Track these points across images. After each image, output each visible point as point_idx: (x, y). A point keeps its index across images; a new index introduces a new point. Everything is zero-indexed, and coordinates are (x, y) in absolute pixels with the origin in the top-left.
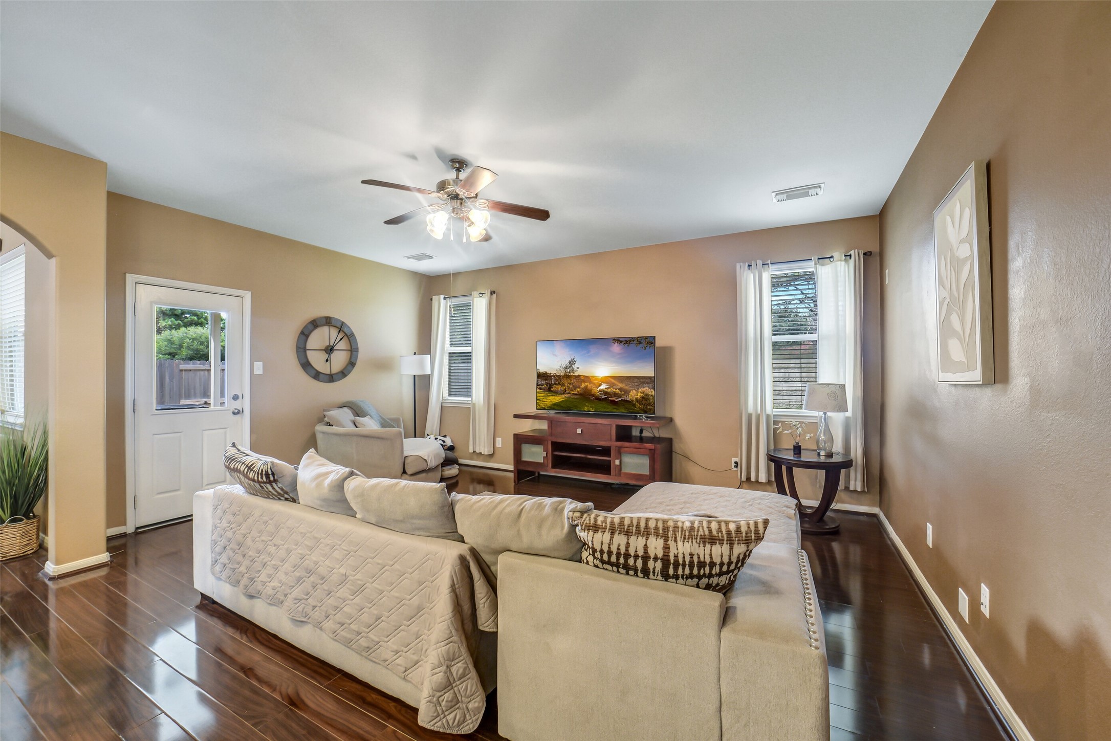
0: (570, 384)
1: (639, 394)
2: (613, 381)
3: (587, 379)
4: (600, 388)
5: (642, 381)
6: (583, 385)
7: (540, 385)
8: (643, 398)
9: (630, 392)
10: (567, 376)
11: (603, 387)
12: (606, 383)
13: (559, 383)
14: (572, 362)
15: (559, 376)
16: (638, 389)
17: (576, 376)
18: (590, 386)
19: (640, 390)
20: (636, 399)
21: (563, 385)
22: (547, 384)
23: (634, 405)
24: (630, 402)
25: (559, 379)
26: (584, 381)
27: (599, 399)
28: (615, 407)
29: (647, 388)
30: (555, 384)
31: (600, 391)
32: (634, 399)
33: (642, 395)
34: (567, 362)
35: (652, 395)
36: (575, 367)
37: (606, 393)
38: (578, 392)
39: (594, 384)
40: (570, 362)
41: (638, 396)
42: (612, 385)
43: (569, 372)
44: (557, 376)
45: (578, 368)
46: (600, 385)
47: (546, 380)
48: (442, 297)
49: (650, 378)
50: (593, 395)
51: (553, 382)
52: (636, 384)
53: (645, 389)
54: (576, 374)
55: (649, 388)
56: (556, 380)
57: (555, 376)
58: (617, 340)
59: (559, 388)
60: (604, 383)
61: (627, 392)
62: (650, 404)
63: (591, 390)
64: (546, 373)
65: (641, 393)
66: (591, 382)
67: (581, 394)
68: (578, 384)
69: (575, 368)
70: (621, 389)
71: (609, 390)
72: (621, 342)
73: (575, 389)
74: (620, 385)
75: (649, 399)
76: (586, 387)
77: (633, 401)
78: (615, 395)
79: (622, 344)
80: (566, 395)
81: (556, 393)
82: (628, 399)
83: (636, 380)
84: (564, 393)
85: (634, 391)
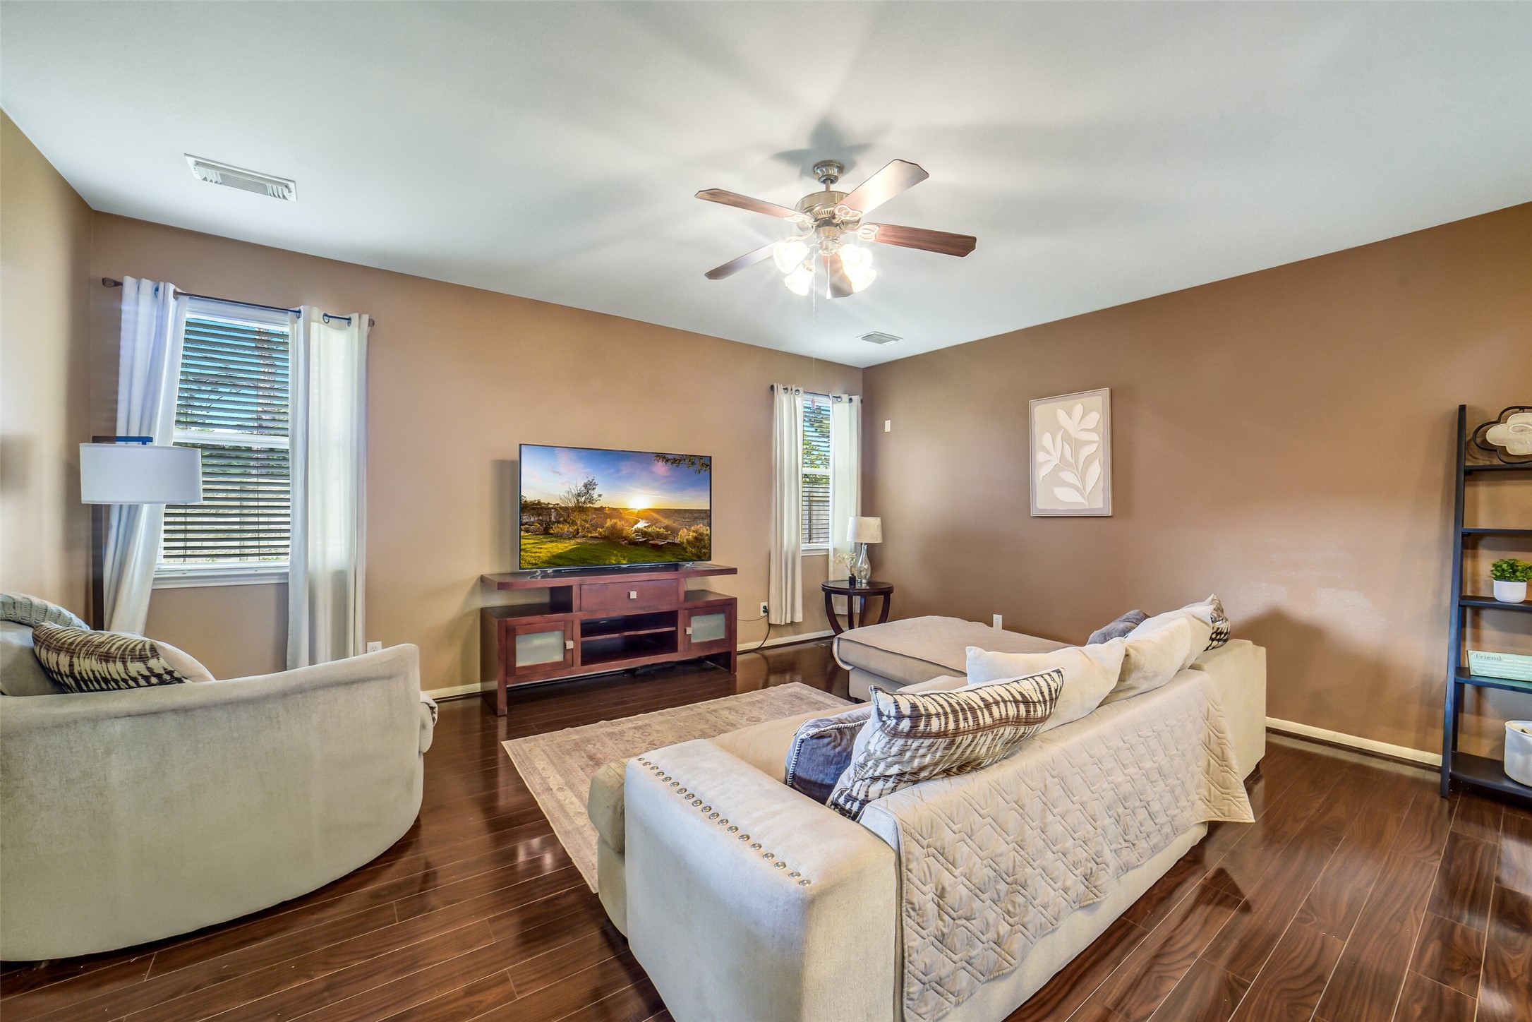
0: (586, 521)
1: (691, 534)
2: (656, 516)
3: (616, 513)
4: (636, 527)
5: (695, 515)
6: (609, 523)
7: (526, 523)
8: (696, 538)
9: (679, 531)
10: (580, 509)
11: (641, 525)
12: (646, 519)
13: (565, 520)
14: (589, 486)
15: (565, 509)
16: (690, 526)
17: (596, 509)
18: (619, 524)
19: (693, 528)
20: (688, 542)
21: (574, 523)
22: (541, 522)
23: (685, 549)
24: (679, 545)
25: (564, 513)
26: (611, 517)
27: (633, 543)
28: (658, 554)
29: (701, 525)
30: (558, 522)
31: (636, 531)
32: (685, 541)
33: (695, 534)
34: (580, 486)
35: (707, 535)
36: (595, 494)
37: (645, 534)
38: (600, 534)
39: (627, 521)
40: (586, 486)
41: (690, 537)
42: (654, 522)
43: (585, 502)
44: (560, 508)
45: (600, 496)
46: (637, 522)
47: (539, 515)
48: (172, 287)
49: (706, 511)
50: (625, 538)
51: (553, 519)
52: (688, 520)
53: (699, 526)
54: (597, 505)
55: (704, 525)
56: (558, 515)
57: (557, 508)
58: (662, 457)
59: (566, 528)
60: (642, 519)
61: (675, 532)
62: (704, 547)
63: (623, 530)
64: (539, 503)
65: (694, 531)
66: (621, 519)
67: (605, 538)
68: (599, 521)
69: (595, 496)
70: (666, 528)
71: (650, 530)
72: (667, 461)
73: (595, 530)
74: (666, 522)
75: (703, 540)
76: (614, 526)
77: (683, 543)
78: (659, 536)
79: (669, 463)
80: (579, 540)
81: (559, 537)
82: (677, 541)
83: (687, 515)
84: (574, 537)
85: (685, 530)
